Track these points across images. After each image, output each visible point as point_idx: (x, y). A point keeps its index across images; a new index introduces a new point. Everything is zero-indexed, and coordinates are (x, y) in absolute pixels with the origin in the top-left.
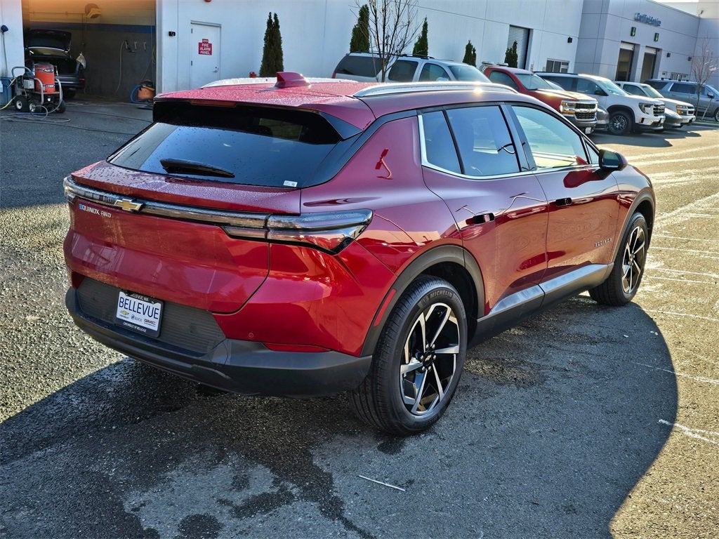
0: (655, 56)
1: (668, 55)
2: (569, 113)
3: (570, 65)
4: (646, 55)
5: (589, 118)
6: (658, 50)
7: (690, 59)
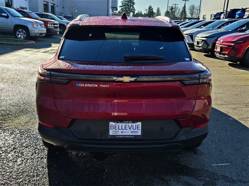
0: (53, 6)
1: (57, 6)
2: (51, 27)
3: (27, 9)
4: (51, 6)
5: (57, 29)
6: (54, 4)
7: (63, 8)
